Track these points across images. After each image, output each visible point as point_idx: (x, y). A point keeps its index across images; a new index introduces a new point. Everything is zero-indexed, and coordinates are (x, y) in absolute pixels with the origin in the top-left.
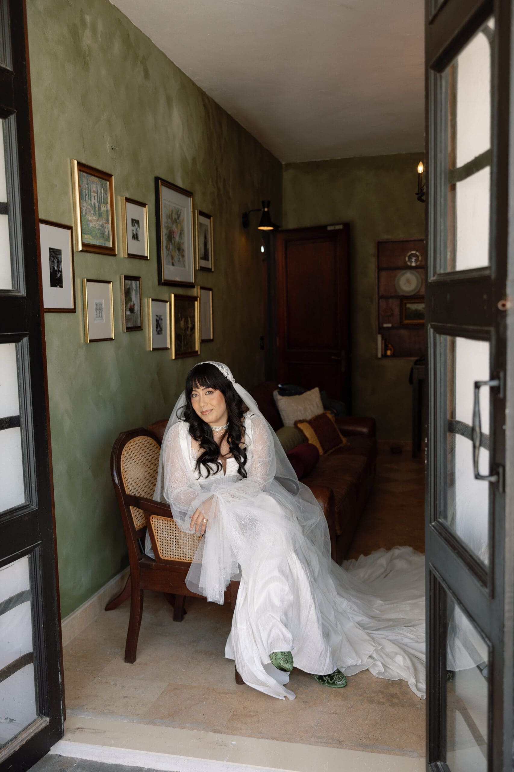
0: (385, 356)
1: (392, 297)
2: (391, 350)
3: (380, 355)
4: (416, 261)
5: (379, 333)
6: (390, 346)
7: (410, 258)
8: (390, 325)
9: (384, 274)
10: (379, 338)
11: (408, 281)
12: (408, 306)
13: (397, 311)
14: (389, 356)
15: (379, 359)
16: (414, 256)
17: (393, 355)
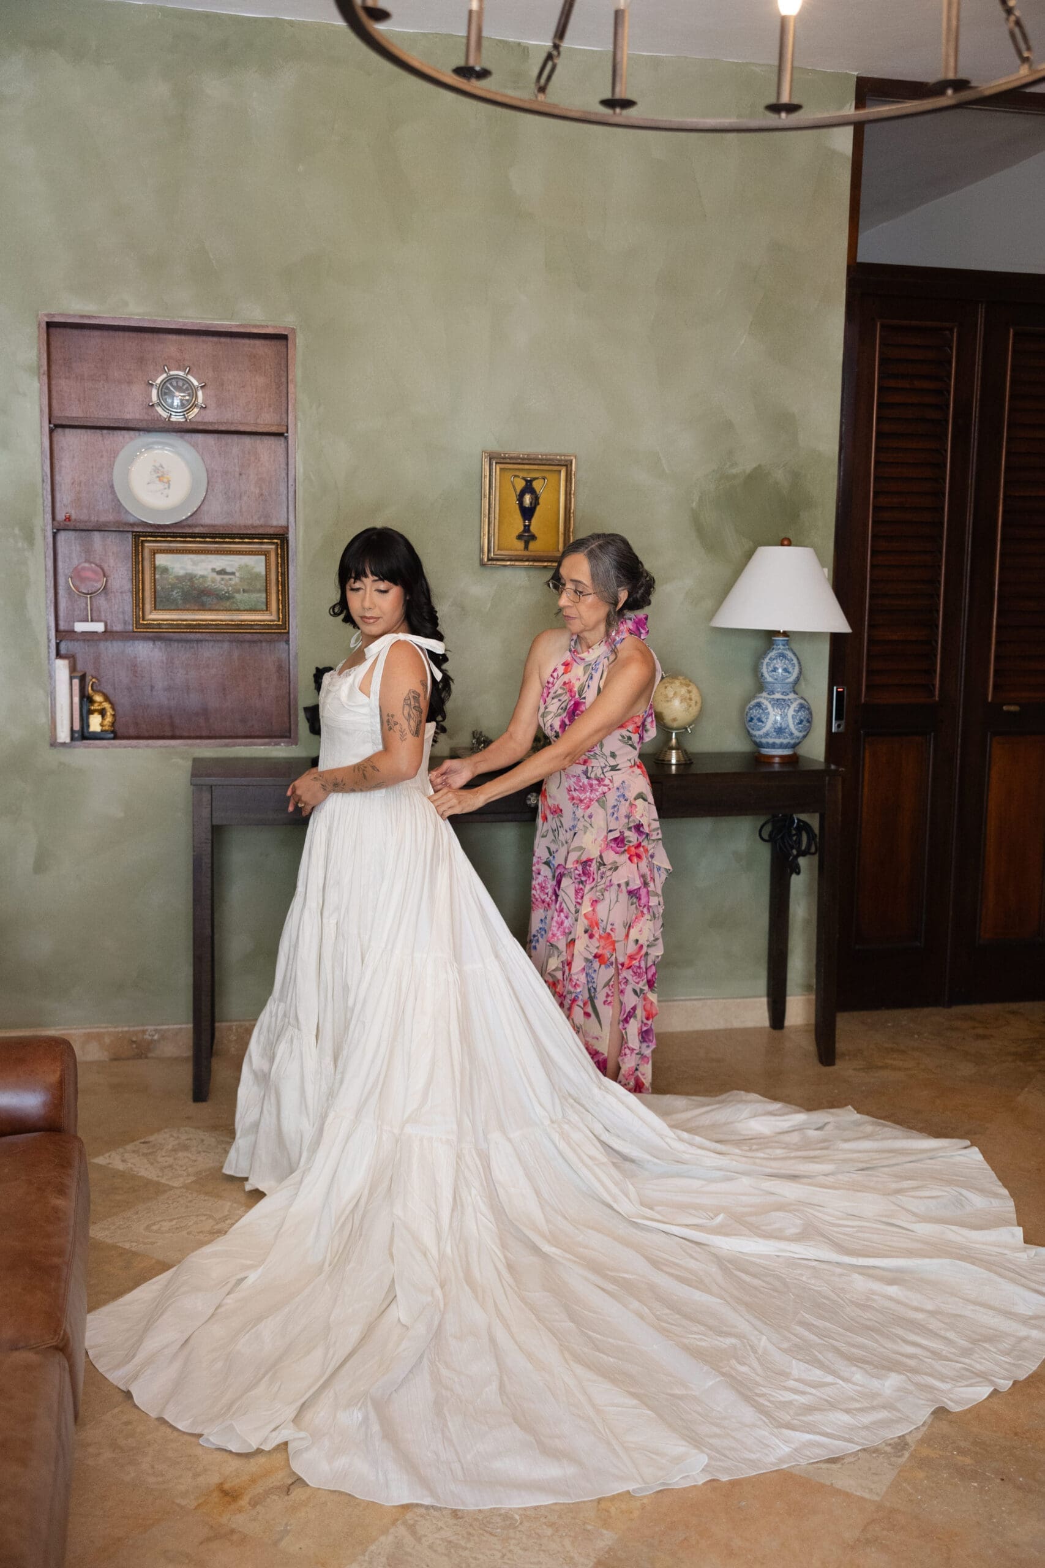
0: (82, 735)
1: (101, 528)
2: (102, 713)
3: (63, 735)
4: (186, 406)
5: (59, 655)
6: (98, 698)
7: (164, 391)
8: (99, 627)
9: (70, 440)
10: (62, 668)
11: (161, 476)
12: (161, 560)
13: (121, 577)
14: (95, 737)
15: (64, 744)
16: (179, 389)
17: (114, 734)
